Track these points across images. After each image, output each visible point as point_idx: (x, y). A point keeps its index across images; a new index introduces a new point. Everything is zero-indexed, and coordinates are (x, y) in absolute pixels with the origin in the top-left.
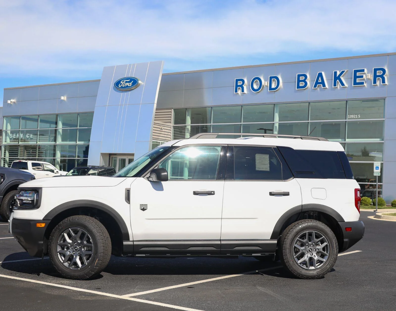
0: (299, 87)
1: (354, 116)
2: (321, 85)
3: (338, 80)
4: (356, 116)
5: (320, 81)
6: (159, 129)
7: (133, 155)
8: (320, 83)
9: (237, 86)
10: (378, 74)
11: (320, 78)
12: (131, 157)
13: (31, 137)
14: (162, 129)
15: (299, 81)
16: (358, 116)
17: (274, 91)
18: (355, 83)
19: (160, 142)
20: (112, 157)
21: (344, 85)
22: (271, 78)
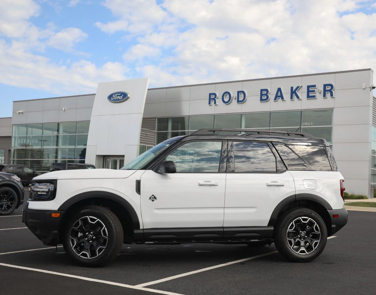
0: (261, 100)
1: (308, 123)
2: (280, 98)
3: (294, 94)
4: (309, 124)
5: (279, 94)
6: (145, 135)
7: (123, 156)
8: (279, 96)
9: (210, 99)
10: (327, 89)
11: (279, 92)
12: (121, 159)
13: (36, 142)
14: (147, 135)
15: (262, 95)
16: (311, 124)
17: (241, 103)
18: (308, 96)
19: (146, 146)
20: (106, 158)
21: (299, 98)
22: (238, 92)
